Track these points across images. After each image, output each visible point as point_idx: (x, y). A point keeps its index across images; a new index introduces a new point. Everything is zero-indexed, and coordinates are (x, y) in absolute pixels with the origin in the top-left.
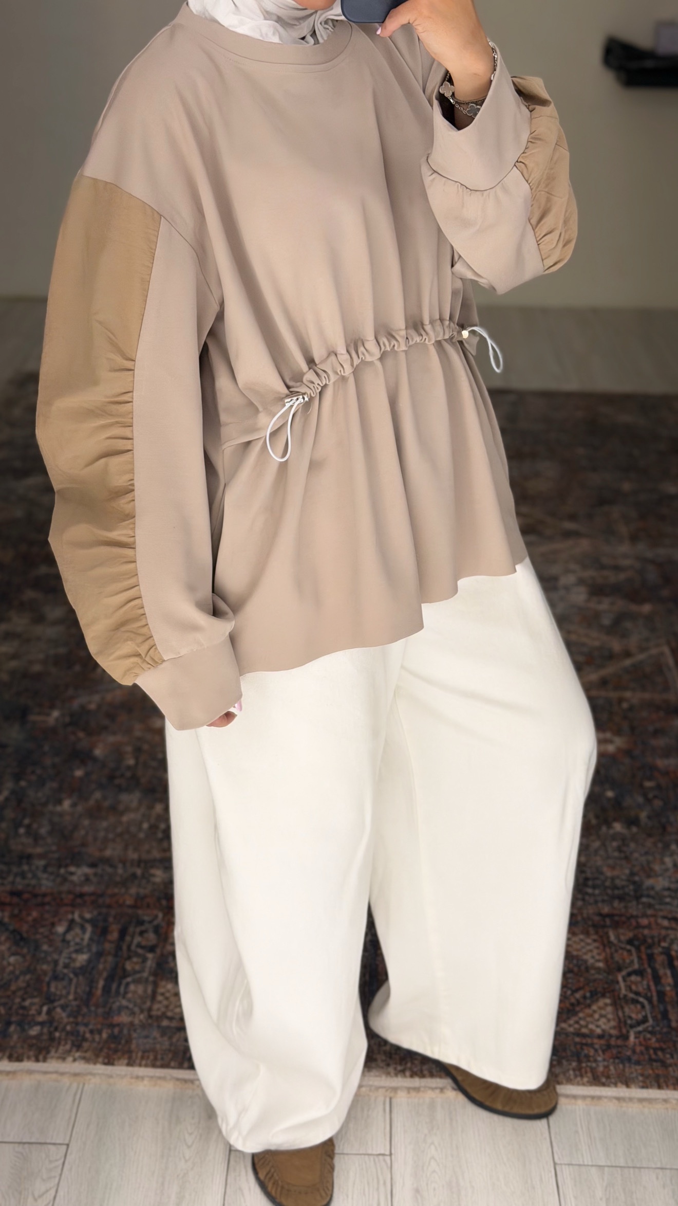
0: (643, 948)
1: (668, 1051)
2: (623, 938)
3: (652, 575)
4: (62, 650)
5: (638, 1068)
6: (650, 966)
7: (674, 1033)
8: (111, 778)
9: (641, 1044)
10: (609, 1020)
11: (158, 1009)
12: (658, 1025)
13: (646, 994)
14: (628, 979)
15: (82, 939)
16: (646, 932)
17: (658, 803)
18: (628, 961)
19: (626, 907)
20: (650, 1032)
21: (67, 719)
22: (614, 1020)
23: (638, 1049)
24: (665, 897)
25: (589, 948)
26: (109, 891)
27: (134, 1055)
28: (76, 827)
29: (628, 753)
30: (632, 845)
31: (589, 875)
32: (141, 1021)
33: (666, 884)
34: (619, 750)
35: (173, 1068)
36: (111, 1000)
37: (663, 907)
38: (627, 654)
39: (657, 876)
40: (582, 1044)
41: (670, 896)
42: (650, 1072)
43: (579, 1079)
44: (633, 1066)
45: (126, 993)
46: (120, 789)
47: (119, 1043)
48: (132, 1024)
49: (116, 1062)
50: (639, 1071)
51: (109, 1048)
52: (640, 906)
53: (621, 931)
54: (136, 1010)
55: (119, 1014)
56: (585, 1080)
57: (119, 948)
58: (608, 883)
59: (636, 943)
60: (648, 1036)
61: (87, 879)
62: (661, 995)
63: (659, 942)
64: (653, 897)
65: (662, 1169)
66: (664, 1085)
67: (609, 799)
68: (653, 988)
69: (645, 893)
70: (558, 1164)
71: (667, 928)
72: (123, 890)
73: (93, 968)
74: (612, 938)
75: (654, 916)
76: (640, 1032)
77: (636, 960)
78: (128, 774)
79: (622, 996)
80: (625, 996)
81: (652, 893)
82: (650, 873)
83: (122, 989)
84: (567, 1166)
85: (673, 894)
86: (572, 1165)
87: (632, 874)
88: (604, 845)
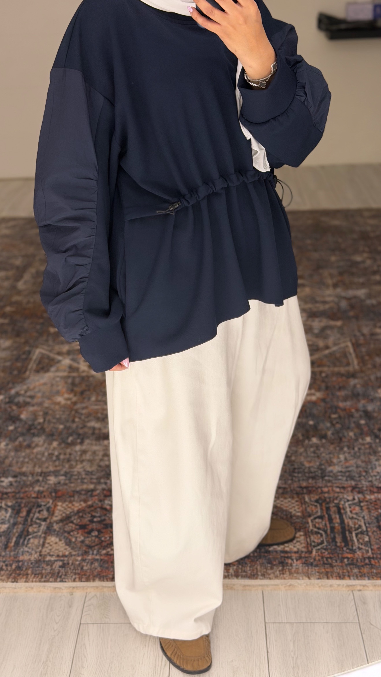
0: (324, 504)
1: (335, 558)
2: (313, 499)
3: (344, 304)
4: (8, 364)
5: (317, 568)
6: (327, 513)
7: (338, 549)
8: (29, 429)
9: (319, 556)
10: (301, 544)
11: (45, 551)
12: (329, 545)
13: (324, 529)
14: (314, 521)
15: (6, 517)
16: (326, 495)
17: (338, 426)
18: (314, 511)
19: (316, 483)
20: (325, 549)
21: (7, 400)
22: (304, 543)
23: (317, 558)
24: (338, 476)
25: (293, 505)
26: (23, 490)
27: (29, 576)
28: (6, 457)
29: (323, 400)
30: (322, 450)
31: (296, 466)
32: (35, 558)
33: (340, 469)
34: (318, 399)
35: (51, 582)
36: (18, 548)
37: (337, 481)
38: (327, 347)
39: (334, 465)
40: (285, 557)
41: (342, 476)
42: (323, 570)
43: (282, 575)
44: (313, 568)
45: (28, 544)
46: (34, 435)
47: (22, 570)
48: (30, 560)
49: (19, 581)
50: (317, 570)
51: (16, 573)
52: (324, 482)
53: (312, 495)
54: (33, 552)
55: (23, 555)
56: (285, 576)
57: (26, 520)
58: (306, 470)
59: (320, 501)
60: (324, 551)
61: (11, 484)
62: (333, 529)
63: (333, 500)
64: (332, 477)
65: (327, 623)
66: (331, 577)
67: (311, 426)
68: (328, 525)
69: (327, 474)
70: (267, 623)
71: (338, 493)
72: (31, 489)
73: (10, 532)
74: (307, 499)
75: (332, 487)
76: (319, 549)
77: (319, 511)
78: (39, 427)
79: (310, 530)
80: (312, 530)
81: (331, 474)
82: (330, 463)
83: (26, 542)
84: (272, 624)
85: (343, 474)
86: (275, 623)
87: (321, 465)
88: (306, 450)
